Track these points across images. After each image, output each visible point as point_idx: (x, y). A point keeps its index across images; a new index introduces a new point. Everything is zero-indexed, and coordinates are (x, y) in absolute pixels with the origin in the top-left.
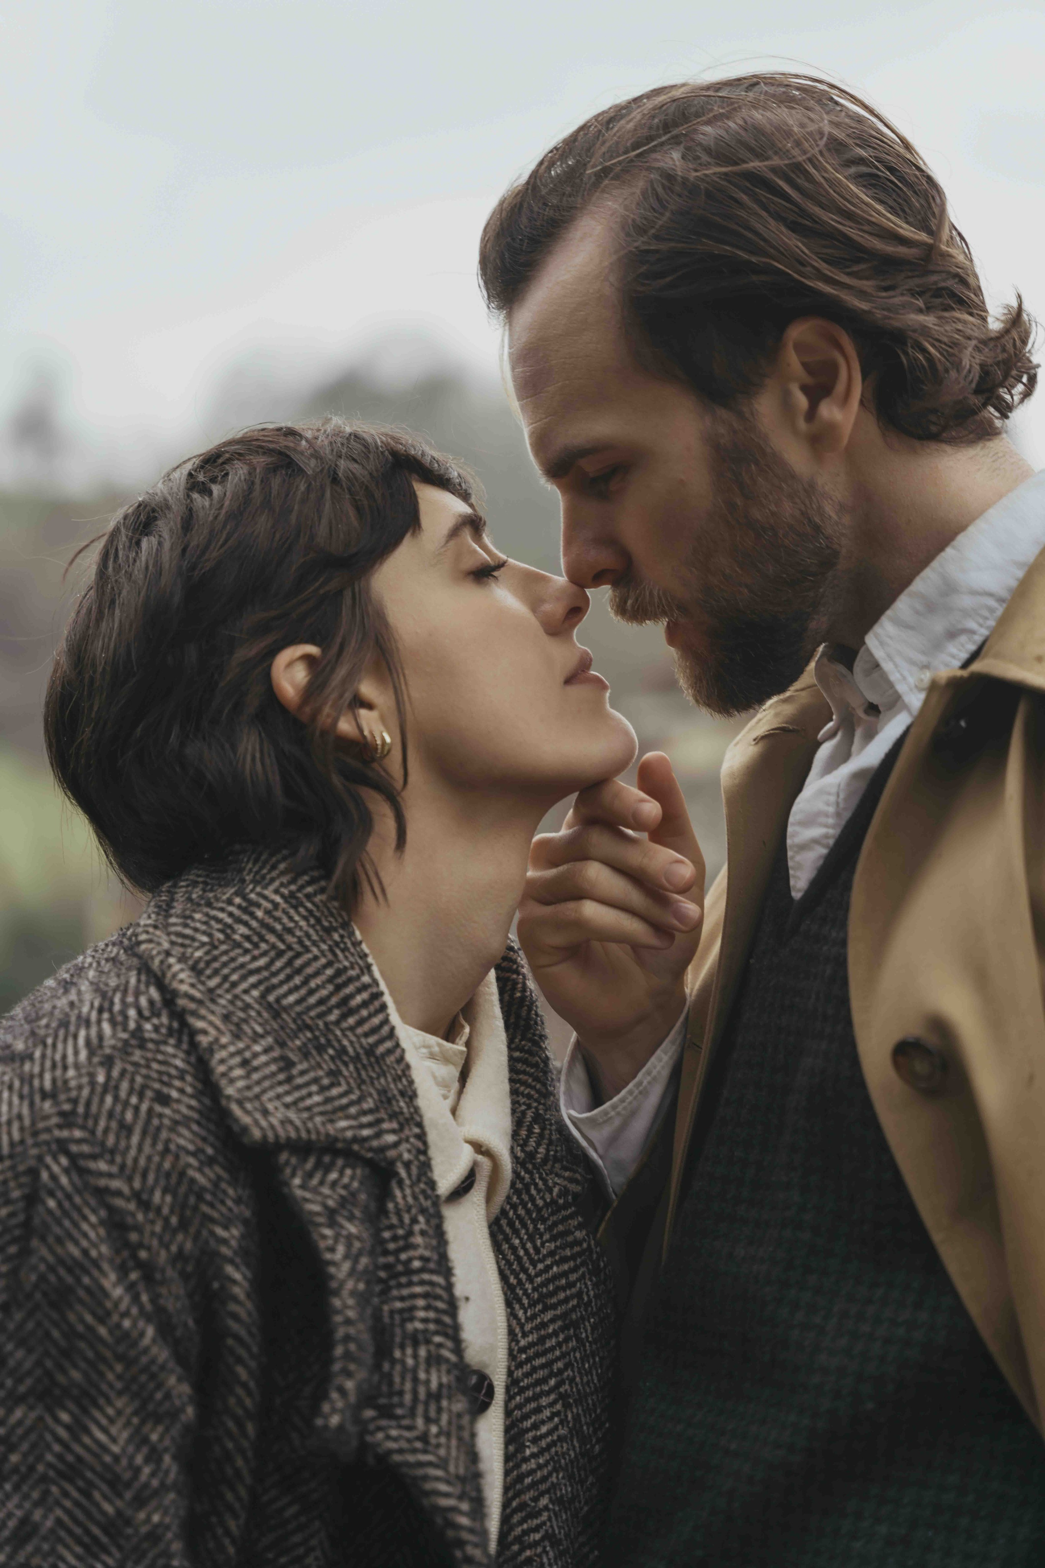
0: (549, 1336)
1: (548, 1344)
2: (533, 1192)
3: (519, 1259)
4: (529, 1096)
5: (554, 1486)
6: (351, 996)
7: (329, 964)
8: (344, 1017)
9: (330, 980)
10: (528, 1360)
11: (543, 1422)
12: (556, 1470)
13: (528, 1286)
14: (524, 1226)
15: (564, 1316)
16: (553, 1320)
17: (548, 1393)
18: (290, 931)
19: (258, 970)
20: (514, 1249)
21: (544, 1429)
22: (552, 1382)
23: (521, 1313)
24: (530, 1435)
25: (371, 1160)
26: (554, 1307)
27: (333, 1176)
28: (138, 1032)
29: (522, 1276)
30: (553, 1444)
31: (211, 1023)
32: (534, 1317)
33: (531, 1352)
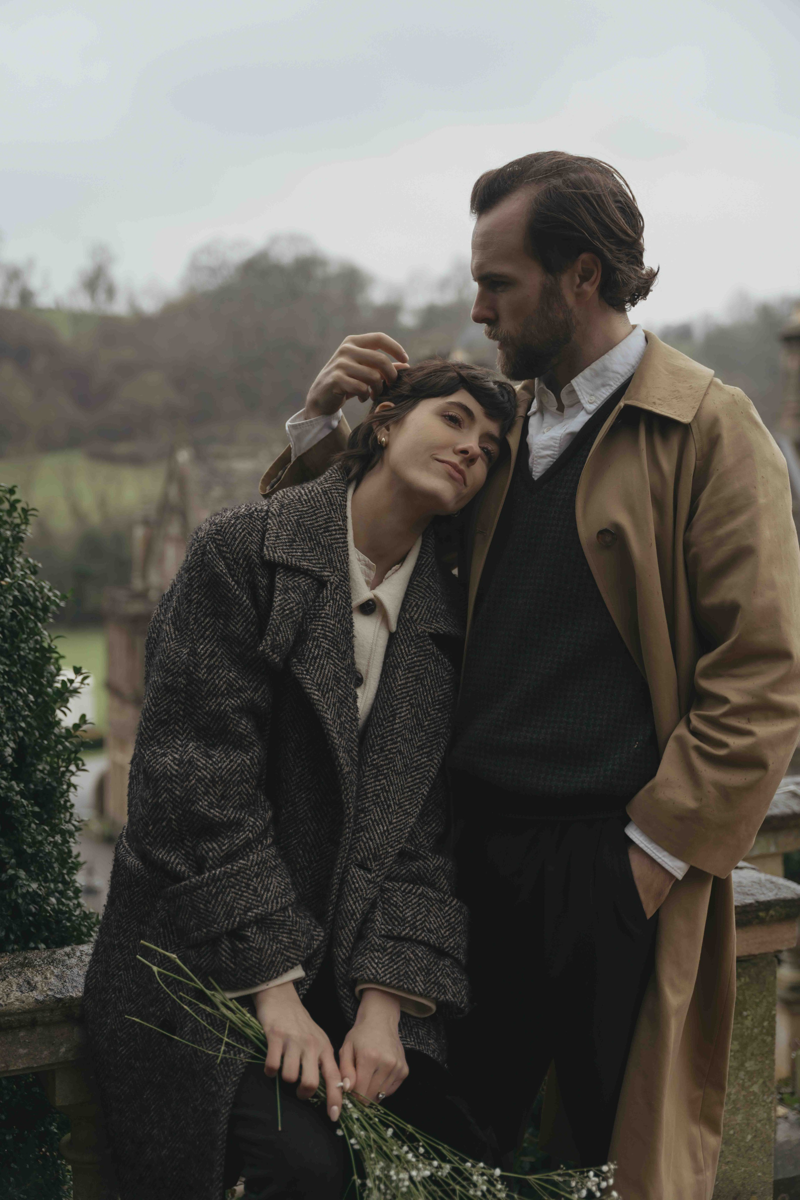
0: (410, 682)
1: (408, 685)
2: (411, 630)
3: (402, 653)
4: (416, 597)
5: (403, 734)
6: (331, 526)
7: (327, 514)
8: (325, 532)
9: (324, 520)
10: (401, 689)
11: (403, 712)
12: (405, 729)
13: (404, 663)
14: (406, 642)
15: (416, 676)
16: (411, 677)
17: (406, 702)
18: (319, 501)
20: (401, 650)
21: (403, 714)
22: (408, 698)
23: (400, 672)
24: (398, 715)
26: (413, 672)
29: (403, 660)
30: (405, 720)
31: (273, 522)
32: (405, 674)
33: (402, 687)
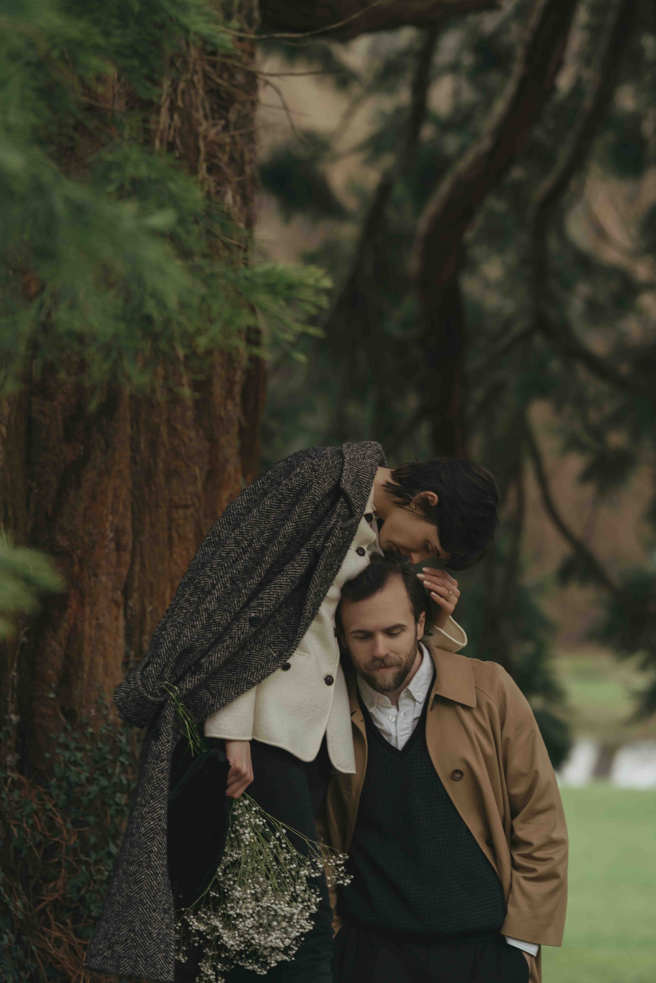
19: (358, 468)
25: (352, 511)
27: (345, 510)
28: (335, 466)
